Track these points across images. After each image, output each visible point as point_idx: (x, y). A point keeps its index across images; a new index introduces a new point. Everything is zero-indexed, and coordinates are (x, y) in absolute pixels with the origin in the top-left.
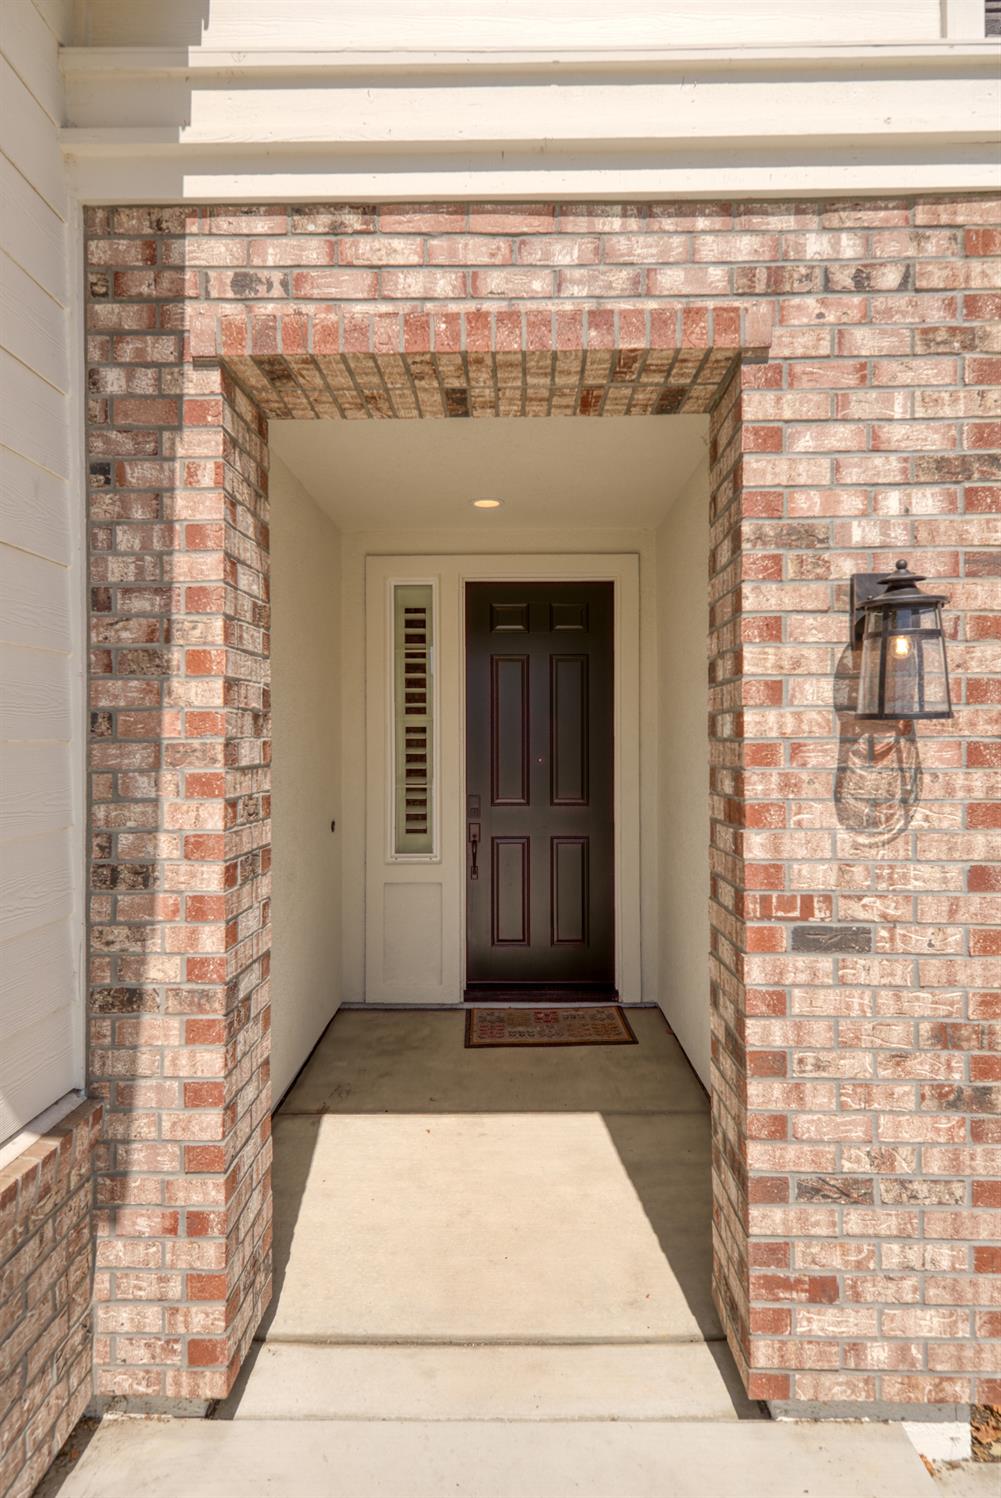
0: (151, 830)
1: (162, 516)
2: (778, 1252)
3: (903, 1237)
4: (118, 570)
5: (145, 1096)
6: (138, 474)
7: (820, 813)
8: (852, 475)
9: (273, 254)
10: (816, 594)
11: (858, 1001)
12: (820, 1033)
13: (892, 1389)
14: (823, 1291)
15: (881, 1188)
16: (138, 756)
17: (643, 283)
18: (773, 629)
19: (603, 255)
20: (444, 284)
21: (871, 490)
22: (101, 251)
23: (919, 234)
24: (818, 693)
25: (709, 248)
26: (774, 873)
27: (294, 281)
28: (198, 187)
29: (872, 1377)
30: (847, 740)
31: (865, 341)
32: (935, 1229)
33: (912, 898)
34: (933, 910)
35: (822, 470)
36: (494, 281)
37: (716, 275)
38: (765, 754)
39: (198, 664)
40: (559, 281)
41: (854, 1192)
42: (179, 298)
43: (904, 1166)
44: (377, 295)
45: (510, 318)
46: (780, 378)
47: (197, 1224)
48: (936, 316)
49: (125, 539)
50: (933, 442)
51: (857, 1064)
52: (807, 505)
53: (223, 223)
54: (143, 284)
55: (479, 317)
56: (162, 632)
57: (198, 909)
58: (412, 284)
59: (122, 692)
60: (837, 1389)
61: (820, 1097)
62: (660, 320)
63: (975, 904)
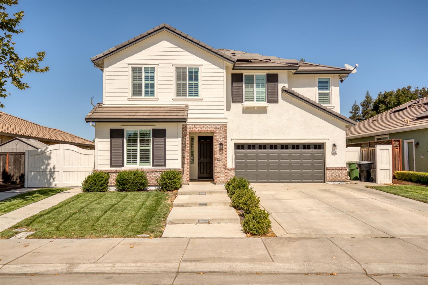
0: (185, 155)
1: (186, 140)
2: (216, 176)
3: (222, 175)
4: (184, 142)
5: (185, 168)
6: (185, 138)
7: (218, 154)
8: (220, 138)
9: (191, 127)
11: (220, 164)
12: (218, 165)
13: (221, 182)
14: (218, 177)
16: (185, 151)
17: (210, 128)
18: (216, 145)
19: (208, 127)
20: (200, 128)
21: (221, 139)
22: (183, 127)
23: (223, 126)
24: (218, 149)
25: (213, 127)
26: (216, 157)
27: (193, 128)
28: (188, 124)
29: (221, 181)
30: (219, 151)
31: (220, 131)
32: (224, 174)
33: (222, 158)
35: (218, 138)
36: (202, 128)
37: (213, 128)
38: (216, 151)
39: (188, 147)
40: (206, 128)
41: (220, 173)
42: (187, 129)
43: (222, 171)
44: (197, 129)
45: (203, 130)
46: (216, 133)
47: (188, 174)
48: (224, 130)
49: (184, 141)
50: (224, 136)
51: (220, 167)
52: (217, 139)
53: (189, 125)
54: (185, 128)
55: (202, 130)
56: (186, 145)
57: (188, 159)
58: (198, 128)
59: (184, 148)
60: (219, 182)
61: (218, 168)
62: (210, 130)
63: (225, 159)
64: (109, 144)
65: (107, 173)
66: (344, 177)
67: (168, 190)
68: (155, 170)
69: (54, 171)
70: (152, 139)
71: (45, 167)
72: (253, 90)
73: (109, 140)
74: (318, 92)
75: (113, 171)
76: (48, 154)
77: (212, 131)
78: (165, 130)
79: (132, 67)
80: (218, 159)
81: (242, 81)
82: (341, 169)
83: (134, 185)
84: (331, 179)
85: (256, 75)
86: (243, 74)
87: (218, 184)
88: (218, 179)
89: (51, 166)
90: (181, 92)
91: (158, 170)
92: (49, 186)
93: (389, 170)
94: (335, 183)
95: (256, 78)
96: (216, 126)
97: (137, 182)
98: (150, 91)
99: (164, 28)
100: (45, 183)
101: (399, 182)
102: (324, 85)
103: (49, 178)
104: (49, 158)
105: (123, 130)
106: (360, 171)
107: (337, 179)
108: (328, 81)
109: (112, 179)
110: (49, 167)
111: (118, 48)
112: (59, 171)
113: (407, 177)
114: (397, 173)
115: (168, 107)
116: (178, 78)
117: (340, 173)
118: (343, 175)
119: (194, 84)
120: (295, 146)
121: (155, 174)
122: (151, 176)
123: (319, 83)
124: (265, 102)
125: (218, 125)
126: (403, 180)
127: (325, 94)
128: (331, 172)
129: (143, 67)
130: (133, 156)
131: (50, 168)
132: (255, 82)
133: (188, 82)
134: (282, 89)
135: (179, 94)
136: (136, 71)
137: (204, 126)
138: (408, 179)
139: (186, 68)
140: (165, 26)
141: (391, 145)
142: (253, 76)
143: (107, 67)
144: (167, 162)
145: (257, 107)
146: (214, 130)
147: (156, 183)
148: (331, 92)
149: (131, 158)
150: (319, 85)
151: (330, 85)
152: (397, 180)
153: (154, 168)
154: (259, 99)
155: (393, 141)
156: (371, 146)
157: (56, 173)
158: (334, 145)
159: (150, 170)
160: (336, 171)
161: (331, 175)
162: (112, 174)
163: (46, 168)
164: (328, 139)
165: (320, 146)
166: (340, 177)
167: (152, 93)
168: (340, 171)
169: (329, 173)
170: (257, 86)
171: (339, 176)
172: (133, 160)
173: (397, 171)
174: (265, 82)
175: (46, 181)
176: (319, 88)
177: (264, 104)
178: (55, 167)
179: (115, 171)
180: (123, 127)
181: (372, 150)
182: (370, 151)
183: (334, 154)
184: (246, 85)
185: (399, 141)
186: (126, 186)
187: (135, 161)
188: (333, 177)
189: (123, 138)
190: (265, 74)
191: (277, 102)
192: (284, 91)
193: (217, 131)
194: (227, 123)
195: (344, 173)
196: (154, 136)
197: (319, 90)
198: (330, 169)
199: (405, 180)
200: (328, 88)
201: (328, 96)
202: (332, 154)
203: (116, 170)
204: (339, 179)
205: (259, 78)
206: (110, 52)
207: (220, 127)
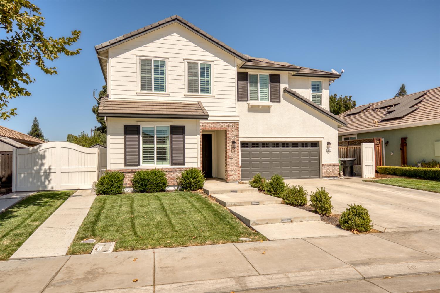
2: (229, 174)
7: (231, 152)
9: (204, 124)
10: (230, 142)
11: (233, 161)
12: (231, 163)
14: (231, 175)
15: (234, 171)
17: (222, 126)
18: (228, 143)
19: (220, 125)
21: (233, 137)
23: (235, 124)
24: (230, 146)
25: (225, 125)
26: (229, 155)
27: (205, 126)
28: (201, 121)
29: (233, 179)
30: (232, 149)
31: (233, 129)
32: (236, 172)
34: (236, 157)
35: (231, 136)
36: (215, 126)
37: (226, 126)
38: (228, 149)
40: (218, 126)
41: (232, 171)
43: (235, 169)
44: (209, 126)
45: (216, 128)
46: (229, 131)
48: (236, 128)
50: (236, 134)
51: (233, 165)
52: (230, 137)
53: (202, 123)
55: (214, 128)
58: (211, 126)
60: (232, 180)
61: (231, 166)
62: (223, 128)
63: (238, 157)
64: (123, 141)
65: (121, 173)
66: (337, 173)
67: (192, 190)
68: (174, 169)
69: (50, 173)
70: (170, 136)
71: (38, 167)
72: (256, 89)
73: (123, 137)
74: (312, 94)
75: (128, 171)
76: (41, 152)
77: (225, 129)
78: (184, 126)
79: (140, 59)
80: (231, 157)
81: (247, 80)
82: (334, 165)
83: (157, 185)
84: (326, 174)
85: (260, 75)
86: (247, 73)
87: (231, 182)
88: (231, 177)
89: (46, 167)
90: (192, 88)
91: (177, 169)
92: (44, 190)
93: (372, 165)
94: (329, 178)
95: (260, 77)
96: (228, 124)
97: (160, 182)
98: (160, 86)
99: (176, 20)
100: (39, 186)
101: (382, 176)
102: (316, 88)
103: (43, 180)
104: (43, 157)
105: (138, 127)
106: (344, 167)
107: (331, 175)
108: (319, 84)
109: (127, 180)
110: (43, 168)
111: (126, 37)
112: (55, 173)
113: (391, 171)
114: (380, 168)
115: (181, 103)
116: (190, 74)
117: (333, 169)
118: (336, 171)
119: (206, 81)
120: (295, 144)
121: (174, 174)
122: (170, 175)
123: (312, 85)
124: (268, 102)
125: (231, 123)
126: (386, 174)
127: (317, 96)
128: (326, 168)
129: (153, 59)
130: (149, 154)
131: (45, 169)
132: (259, 82)
133: (200, 78)
134: (284, 89)
135: (190, 90)
136: (145, 63)
137: (216, 124)
138: (392, 173)
139: (197, 64)
140: (177, 18)
141: (374, 143)
142: (257, 75)
143: (112, 58)
144: (187, 160)
145: (262, 106)
146: (226, 128)
147: (175, 182)
148: (322, 95)
149: (147, 157)
150: (312, 87)
151: (321, 88)
152: (380, 174)
153: (172, 167)
154: (263, 99)
155: (375, 139)
156: (350, 144)
157: (52, 174)
158: (329, 143)
159: (169, 169)
160: (331, 167)
161: (326, 171)
162: (127, 175)
163: (40, 169)
164: (324, 138)
165: (316, 144)
166: (333, 173)
167: (162, 88)
168: (334, 167)
169: (324, 169)
170: (261, 86)
171: (333, 171)
172: (149, 159)
173: (380, 166)
174: (268, 82)
175: (39, 183)
176: (312, 90)
177: (267, 103)
178: (51, 167)
179: (130, 171)
180: (138, 123)
181: (351, 148)
182: (349, 149)
183: (329, 151)
184: (251, 84)
185: (379, 140)
186: (148, 187)
187: (152, 160)
188: (328, 173)
189: (139, 135)
190: (268, 74)
191: (279, 102)
192: (285, 91)
193: (229, 129)
194: (239, 121)
195: (336, 169)
196: (172, 133)
197: (312, 92)
198: (325, 165)
199: (389, 174)
200: (319, 91)
201: (319, 98)
202: (327, 152)
203: (132, 170)
204: (333, 174)
205: (262, 77)
206: (117, 41)
207: (232, 125)
